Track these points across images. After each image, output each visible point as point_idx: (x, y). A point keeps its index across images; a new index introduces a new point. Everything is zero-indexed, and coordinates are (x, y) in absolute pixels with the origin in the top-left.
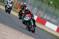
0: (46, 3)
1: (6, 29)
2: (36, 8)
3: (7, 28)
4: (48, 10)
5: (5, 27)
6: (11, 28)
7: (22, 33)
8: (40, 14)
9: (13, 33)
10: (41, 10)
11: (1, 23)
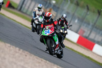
0: (94, 12)
1: (24, 56)
2: (76, 21)
3: (26, 56)
4: (97, 24)
5: (24, 54)
6: (33, 55)
7: (53, 64)
8: (84, 32)
9: (37, 64)
10: (85, 25)
11: (17, 47)
